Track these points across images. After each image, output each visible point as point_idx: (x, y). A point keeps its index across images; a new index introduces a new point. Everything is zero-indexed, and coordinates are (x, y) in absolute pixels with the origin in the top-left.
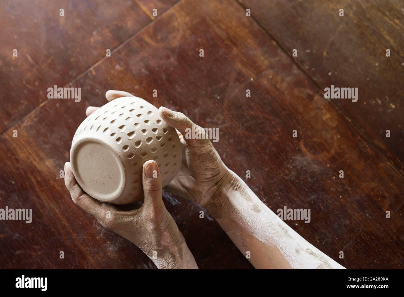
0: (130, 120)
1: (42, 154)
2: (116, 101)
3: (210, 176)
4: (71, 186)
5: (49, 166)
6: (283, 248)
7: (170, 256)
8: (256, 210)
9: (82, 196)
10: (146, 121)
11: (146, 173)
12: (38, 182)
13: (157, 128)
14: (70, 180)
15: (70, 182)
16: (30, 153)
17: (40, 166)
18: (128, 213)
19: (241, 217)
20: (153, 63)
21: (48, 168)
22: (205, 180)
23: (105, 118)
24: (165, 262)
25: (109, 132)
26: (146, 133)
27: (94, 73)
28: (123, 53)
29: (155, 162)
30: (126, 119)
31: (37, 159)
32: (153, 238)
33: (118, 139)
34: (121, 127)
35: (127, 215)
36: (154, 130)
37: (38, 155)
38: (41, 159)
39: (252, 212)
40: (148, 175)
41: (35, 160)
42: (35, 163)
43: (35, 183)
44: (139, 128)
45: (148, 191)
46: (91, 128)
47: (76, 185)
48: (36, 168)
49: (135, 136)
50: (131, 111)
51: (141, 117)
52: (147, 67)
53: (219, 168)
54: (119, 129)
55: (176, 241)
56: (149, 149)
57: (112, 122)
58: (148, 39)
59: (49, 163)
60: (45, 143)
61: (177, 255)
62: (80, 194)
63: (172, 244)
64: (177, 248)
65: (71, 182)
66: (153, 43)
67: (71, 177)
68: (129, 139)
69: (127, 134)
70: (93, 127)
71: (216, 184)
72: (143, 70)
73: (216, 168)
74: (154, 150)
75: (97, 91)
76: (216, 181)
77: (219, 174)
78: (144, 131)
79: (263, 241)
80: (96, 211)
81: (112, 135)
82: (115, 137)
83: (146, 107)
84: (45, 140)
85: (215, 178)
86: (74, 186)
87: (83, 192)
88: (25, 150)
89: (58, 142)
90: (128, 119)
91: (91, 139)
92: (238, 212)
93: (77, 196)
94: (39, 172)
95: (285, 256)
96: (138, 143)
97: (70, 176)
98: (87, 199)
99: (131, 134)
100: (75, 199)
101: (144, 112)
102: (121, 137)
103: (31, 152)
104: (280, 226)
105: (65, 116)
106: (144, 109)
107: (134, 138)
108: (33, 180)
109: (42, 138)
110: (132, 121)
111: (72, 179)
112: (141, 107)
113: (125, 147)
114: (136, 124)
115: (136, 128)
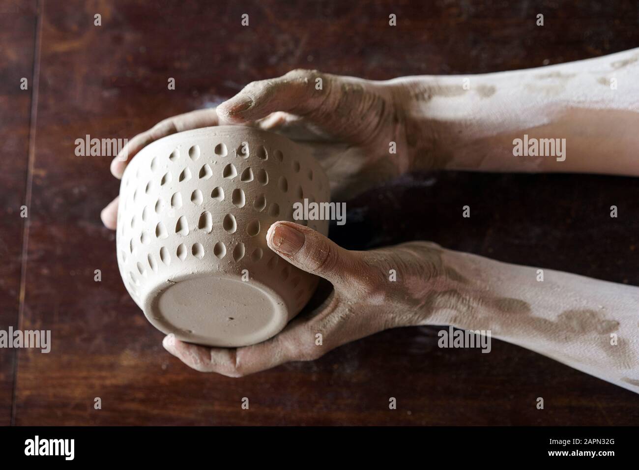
0: (179, 200)
1: (104, 360)
2: (127, 184)
3: (376, 120)
4: (208, 364)
5: (132, 363)
6: (582, 99)
7: (446, 297)
8: (487, 92)
9: (238, 360)
10: (203, 173)
11: (285, 252)
12: (142, 401)
13: (228, 163)
14: (197, 358)
15: (200, 362)
16: (85, 378)
17: (121, 378)
18: (325, 312)
19: (480, 124)
20: (107, 70)
21: (135, 367)
22: (376, 132)
23: (142, 238)
24: (449, 310)
25: (170, 255)
26: (222, 192)
27: (42, 173)
28: (51, 102)
29: (278, 222)
30: (172, 204)
31: (104, 374)
32: (399, 305)
33: (195, 250)
34: (179, 228)
35: (328, 315)
36: (228, 171)
37: (101, 367)
38: (112, 367)
39: (487, 101)
40: (291, 252)
41: (102, 378)
42: (108, 382)
43: (142, 408)
44: (204, 198)
45: (320, 269)
46: (141, 271)
47: (213, 354)
48: (116, 387)
49: (213, 218)
50: (163, 181)
51: (189, 175)
52: (107, 84)
53: (377, 95)
54: (178, 233)
55: (432, 270)
56: (253, 211)
57: (158, 232)
58: (61, 47)
59: (128, 359)
60: (89, 340)
61: (454, 284)
62: (232, 360)
63: (431, 280)
64: (444, 277)
65: (202, 360)
66: (76, 44)
67: (194, 354)
68: (210, 233)
69: (197, 228)
70: (141, 267)
71: (396, 120)
72: (106, 94)
73: (374, 100)
74: (260, 203)
75: (76, 191)
76: (391, 117)
77: (384, 103)
78: (216, 193)
79: (545, 120)
80: (279, 355)
81: (179, 253)
82: (186, 252)
83: (177, 148)
84: (85, 335)
85: (386, 113)
86: (210, 359)
87: (232, 351)
88: (73, 381)
89: (106, 319)
90: (175, 201)
91: (158, 288)
92: (468, 123)
93: (232, 366)
94: (130, 387)
95: (597, 107)
96: (228, 224)
97: (190, 354)
98: (249, 354)
99: (202, 223)
100: (234, 372)
101: (182, 160)
102: (195, 243)
103: (84, 374)
104: (542, 77)
105: (73, 273)
106: (178, 155)
107: (214, 223)
108: (133, 406)
109: (78, 340)
110: (182, 200)
111: (199, 354)
112: (172, 156)
113: (217, 250)
114: (194, 197)
115: (201, 204)
